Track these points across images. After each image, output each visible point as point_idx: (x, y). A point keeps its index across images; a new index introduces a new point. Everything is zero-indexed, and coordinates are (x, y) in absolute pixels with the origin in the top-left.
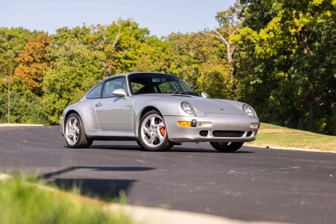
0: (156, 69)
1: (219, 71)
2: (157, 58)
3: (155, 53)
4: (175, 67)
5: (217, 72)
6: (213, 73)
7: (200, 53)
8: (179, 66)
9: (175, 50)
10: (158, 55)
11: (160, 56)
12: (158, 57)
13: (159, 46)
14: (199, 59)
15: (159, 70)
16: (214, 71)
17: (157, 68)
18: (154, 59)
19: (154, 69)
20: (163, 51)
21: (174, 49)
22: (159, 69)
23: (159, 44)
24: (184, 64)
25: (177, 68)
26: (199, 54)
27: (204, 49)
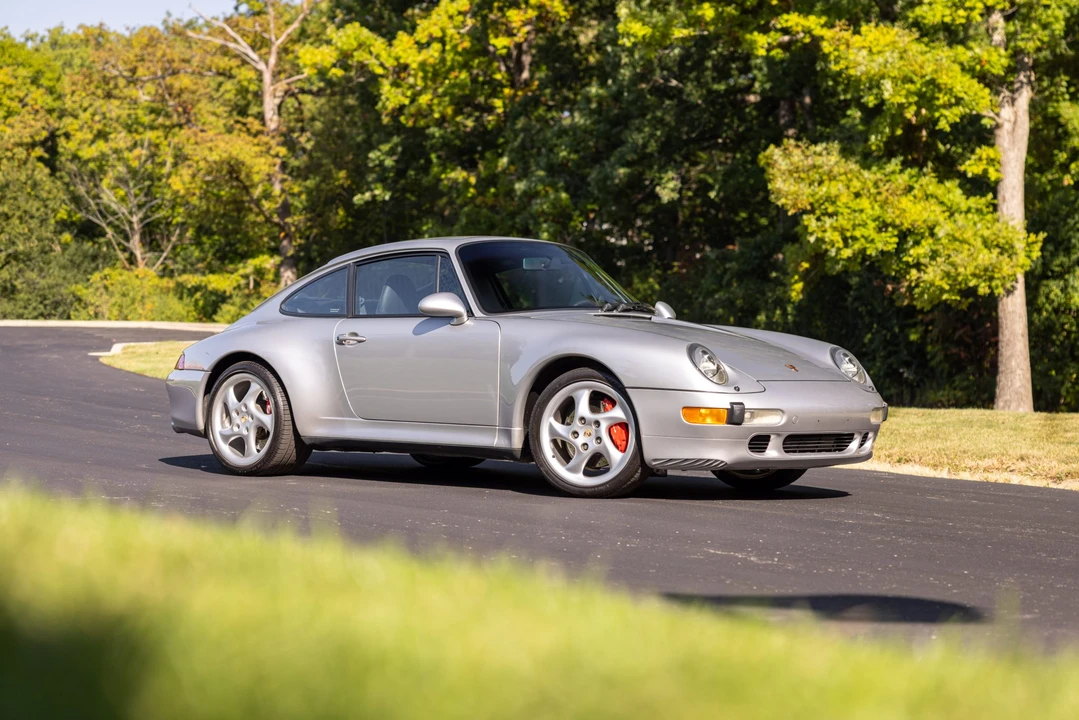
0: (17, 140)
1: (241, 157)
2: (15, 105)
3: (10, 86)
4: (90, 136)
5: (237, 160)
6: (222, 162)
7: (170, 95)
8: (102, 135)
9: (89, 84)
10: (22, 95)
11: (27, 100)
12: (21, 101)
13: (22, 65)
14: (168, 116)
15: (27, 144)
16: (225, 155)
17: (21, 137)
18: (5, 109)
19: (12, 141)
20: (35, 81)
21: (87, 81)
22: (29, 140)
23: (20, 60)
24: (120, 129)
25: (93, 142)
26: (167, 97)
27: (184, 81)
